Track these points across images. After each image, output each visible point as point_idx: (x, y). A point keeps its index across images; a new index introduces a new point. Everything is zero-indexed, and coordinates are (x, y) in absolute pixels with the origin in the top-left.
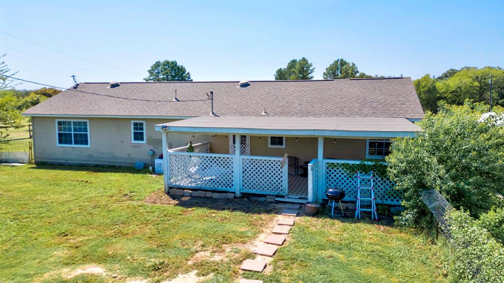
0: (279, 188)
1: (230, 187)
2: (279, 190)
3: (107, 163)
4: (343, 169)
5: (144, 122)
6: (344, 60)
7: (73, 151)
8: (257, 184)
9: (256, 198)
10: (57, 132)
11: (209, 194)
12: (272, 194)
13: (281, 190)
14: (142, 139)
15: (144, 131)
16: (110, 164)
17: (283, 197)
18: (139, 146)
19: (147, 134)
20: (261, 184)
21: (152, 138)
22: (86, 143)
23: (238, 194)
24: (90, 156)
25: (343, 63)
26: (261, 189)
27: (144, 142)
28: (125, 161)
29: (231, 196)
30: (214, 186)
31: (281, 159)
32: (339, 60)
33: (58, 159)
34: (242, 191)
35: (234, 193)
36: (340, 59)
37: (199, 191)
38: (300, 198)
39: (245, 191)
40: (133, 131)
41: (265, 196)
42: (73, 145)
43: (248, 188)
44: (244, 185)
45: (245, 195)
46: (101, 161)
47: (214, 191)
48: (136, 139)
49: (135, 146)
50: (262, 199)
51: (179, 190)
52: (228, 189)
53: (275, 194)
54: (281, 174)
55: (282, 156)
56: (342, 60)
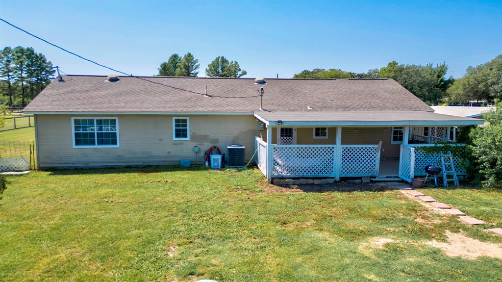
0: (372, 170)
1: (330, 173)
2: (372, 172)
3: (142, 164)
4: (421, 151)
5: (188, 119)
6: (225, 58)
7: (95, 152)
8: (353, 169)
9: (352, 181)
10: (73, 132)
11: (310, 181)
12: (367, 176)
13: (374, 172)
14: (185, 136)
15: (188, 128)
16: (145, 164)
17: (375, 177)
18: (182, 143)
19: (190, 131)
20: (357, 169)
21: (196, 134)
22: (115, 143)
23: (338, 179)
24: (119, 156)
25: (224, 61)
26: (357, 172)
27: (188, 138)
28: (164, 159)
29: (331, 181)
30: (315, 173)
31: (376, 146)
32: (219, 57)
33: (73, 163)
34: (341, 176)
35: (333, 178)
36: (221, 57)
37: (301, 179)
38: (387, 177)
39: (344, 175)
40: (174, 128)
41: (360, 178)
42: (96, 146)
43: (346, 173)
44: (342, 171)
45: (342, 179)
46: (133, 162)
47: (314, 178)
48: (177, 135)
49: (175, 144)
50: (358, 181)
51: (282, 180)
52: (328, 175)
53: (370, 175)
54: (375, 159)
55: (377, 143)
56: (223, 58)
